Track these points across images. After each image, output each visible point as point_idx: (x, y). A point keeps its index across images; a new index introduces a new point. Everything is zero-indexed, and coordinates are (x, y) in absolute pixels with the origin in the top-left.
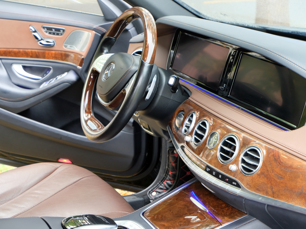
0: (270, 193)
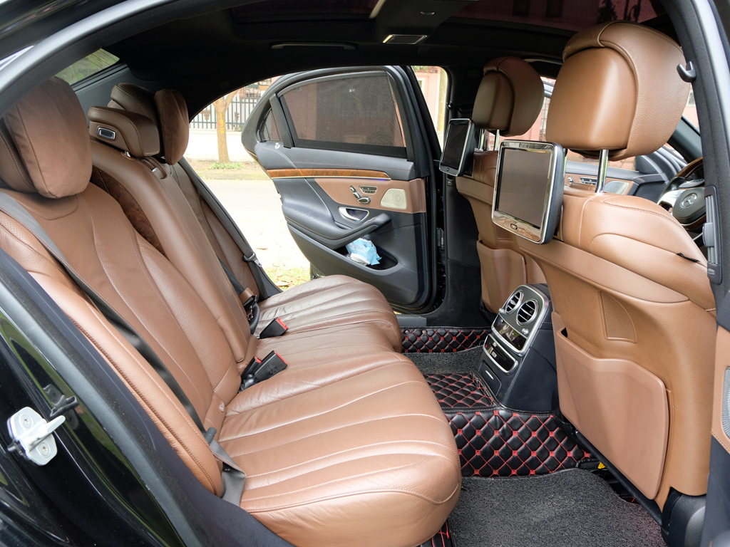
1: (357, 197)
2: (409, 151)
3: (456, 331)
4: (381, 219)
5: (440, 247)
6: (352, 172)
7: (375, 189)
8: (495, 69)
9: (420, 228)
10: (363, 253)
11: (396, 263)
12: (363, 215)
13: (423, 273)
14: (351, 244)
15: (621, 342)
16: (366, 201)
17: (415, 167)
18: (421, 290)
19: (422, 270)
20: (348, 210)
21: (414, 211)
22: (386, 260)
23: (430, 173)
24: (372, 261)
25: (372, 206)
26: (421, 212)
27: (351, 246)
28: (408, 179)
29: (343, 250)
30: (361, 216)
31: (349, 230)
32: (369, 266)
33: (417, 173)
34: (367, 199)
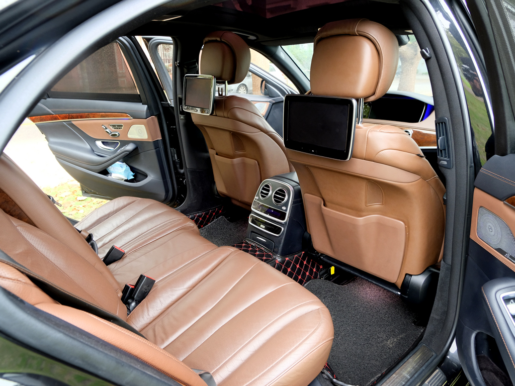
1: (108, 133)
2: (143, 97)
3: (200, 214)
4: (130, 147)
5: (175, 161)
6: (101, 115)
7: (122, 126)
8: (218, 39)
9: (159, 150)
10: (120, 172)
11: (146, 176)
12: (115, 144)
13: (166, 181)
14: (110, 167)
15: (377, 206)
16: (116, 135)
17: (149, 108)
18: (167, 191)
19: (166, 178)
20: (103, 143)
21: (153, 140)
22: (138, 175)
23: (160, 112)
24: (128, 176)
25: (121, 138)
26: (158, 139)
27: (111, 169)
28: (145, 117)
29: (105, 172)
30: (114, 146)
31: (108, 157)
32: (126, 181)
33: (150, 113)
34: (117, 134)
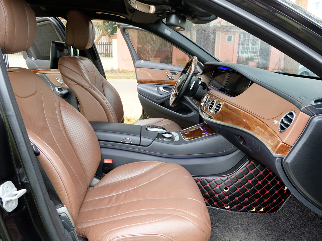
0: (221, 120)
